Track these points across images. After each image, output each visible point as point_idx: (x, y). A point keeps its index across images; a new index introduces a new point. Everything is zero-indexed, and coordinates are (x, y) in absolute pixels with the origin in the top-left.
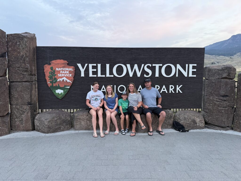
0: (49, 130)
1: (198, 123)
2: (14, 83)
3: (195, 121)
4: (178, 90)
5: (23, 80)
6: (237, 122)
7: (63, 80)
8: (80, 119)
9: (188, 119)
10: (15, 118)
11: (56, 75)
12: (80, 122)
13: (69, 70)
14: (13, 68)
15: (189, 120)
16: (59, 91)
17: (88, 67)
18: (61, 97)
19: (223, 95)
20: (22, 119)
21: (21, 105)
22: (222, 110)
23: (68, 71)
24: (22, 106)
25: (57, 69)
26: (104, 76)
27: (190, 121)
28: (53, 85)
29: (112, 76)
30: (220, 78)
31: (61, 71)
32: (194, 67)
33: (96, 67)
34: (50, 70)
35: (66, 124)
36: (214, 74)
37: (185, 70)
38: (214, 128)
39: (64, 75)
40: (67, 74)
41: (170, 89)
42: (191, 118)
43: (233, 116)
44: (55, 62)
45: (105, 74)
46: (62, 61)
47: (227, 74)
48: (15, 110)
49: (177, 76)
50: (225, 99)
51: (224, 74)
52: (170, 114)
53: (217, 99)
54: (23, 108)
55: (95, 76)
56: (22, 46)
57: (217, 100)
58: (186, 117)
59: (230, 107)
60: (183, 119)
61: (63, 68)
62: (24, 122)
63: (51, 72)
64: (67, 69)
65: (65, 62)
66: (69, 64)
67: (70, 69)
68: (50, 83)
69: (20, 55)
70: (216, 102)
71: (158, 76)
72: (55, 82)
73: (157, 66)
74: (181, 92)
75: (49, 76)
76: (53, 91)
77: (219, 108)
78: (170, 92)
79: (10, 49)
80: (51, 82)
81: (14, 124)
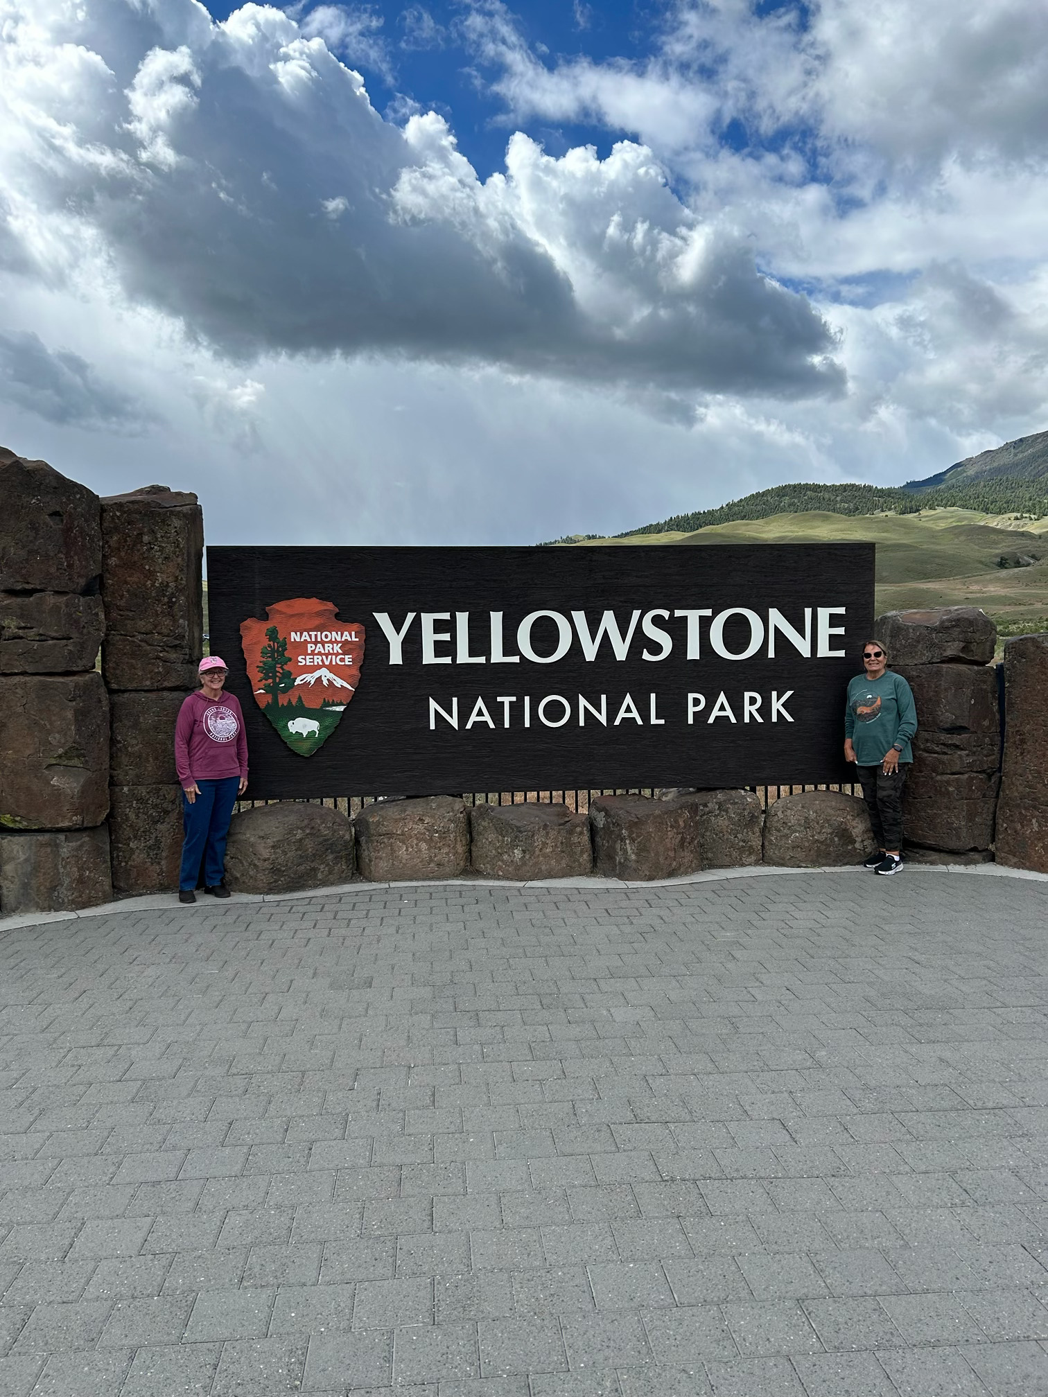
0: (276, 881)
1: (859, 839)
2: (126, 695)
3: (846, 830)
4: (778, 710)
5: (166, 684)
6: (1006, 829)
7: (319, 679)
8: (389, 835)
9: (818, 823)
10: (129, 838)
11: (290, 660)
12: (392, 849)
13: (343, 640)
14: (121, 635)
15: (822, 827)
16: (303, 726)
17: (417, 623)
18: (310, 750)
19: (948, 726)
20: (157, 841)
21: (154, 783)
22: (948, 783)
23: (337, 642)
24: (160, 786)
25: (295, 637)
26: (482, 660)
27: (829, 831)
28: (275, 700)
29: (516, 659)
30: (935, 660)
31: (309, 642)
32: (834, 621)
33: (449, 626)
34: (265, 642)
35: (336, 858)
36: (916, 647)
37: (801, 632)
38: (922, 856)
39: (322, 660)
40: (334, 657)
41: (748, 708)
42: (831, 822)
43: (992, 810)
44: (284, 610)
45: (487, 653)
46: (314, 604)
47: (962, 645)
48: (130, 807)
49: (771, 654)
50: (956, 739)
51: (949, 646)
52: (747, 807)
53: (927, 741)
54: (164, 796)
55: (448, 660)
56: (162, 549)
57: (929, 744)
58: (812, 815)
59: (977, 772)
60: (800, 825)
61: (319, 633)
62: (164, 854)
63: (270, 646)
64: (334, 635)
65: (326, 608)
66: (343, 618)
67: (346, 636)
68: (267, 692)
69: (153, 585)
70: (926, 755)
71: (697, 657)
72: (285, 690)
73: (693, 617)
74: (790, 719)
75: (261, 665)
76: (279, 726)
77: (939, 778)
78: (747, 720)
79: (113, 561)
80: (268, 689)
81: (123, 864)
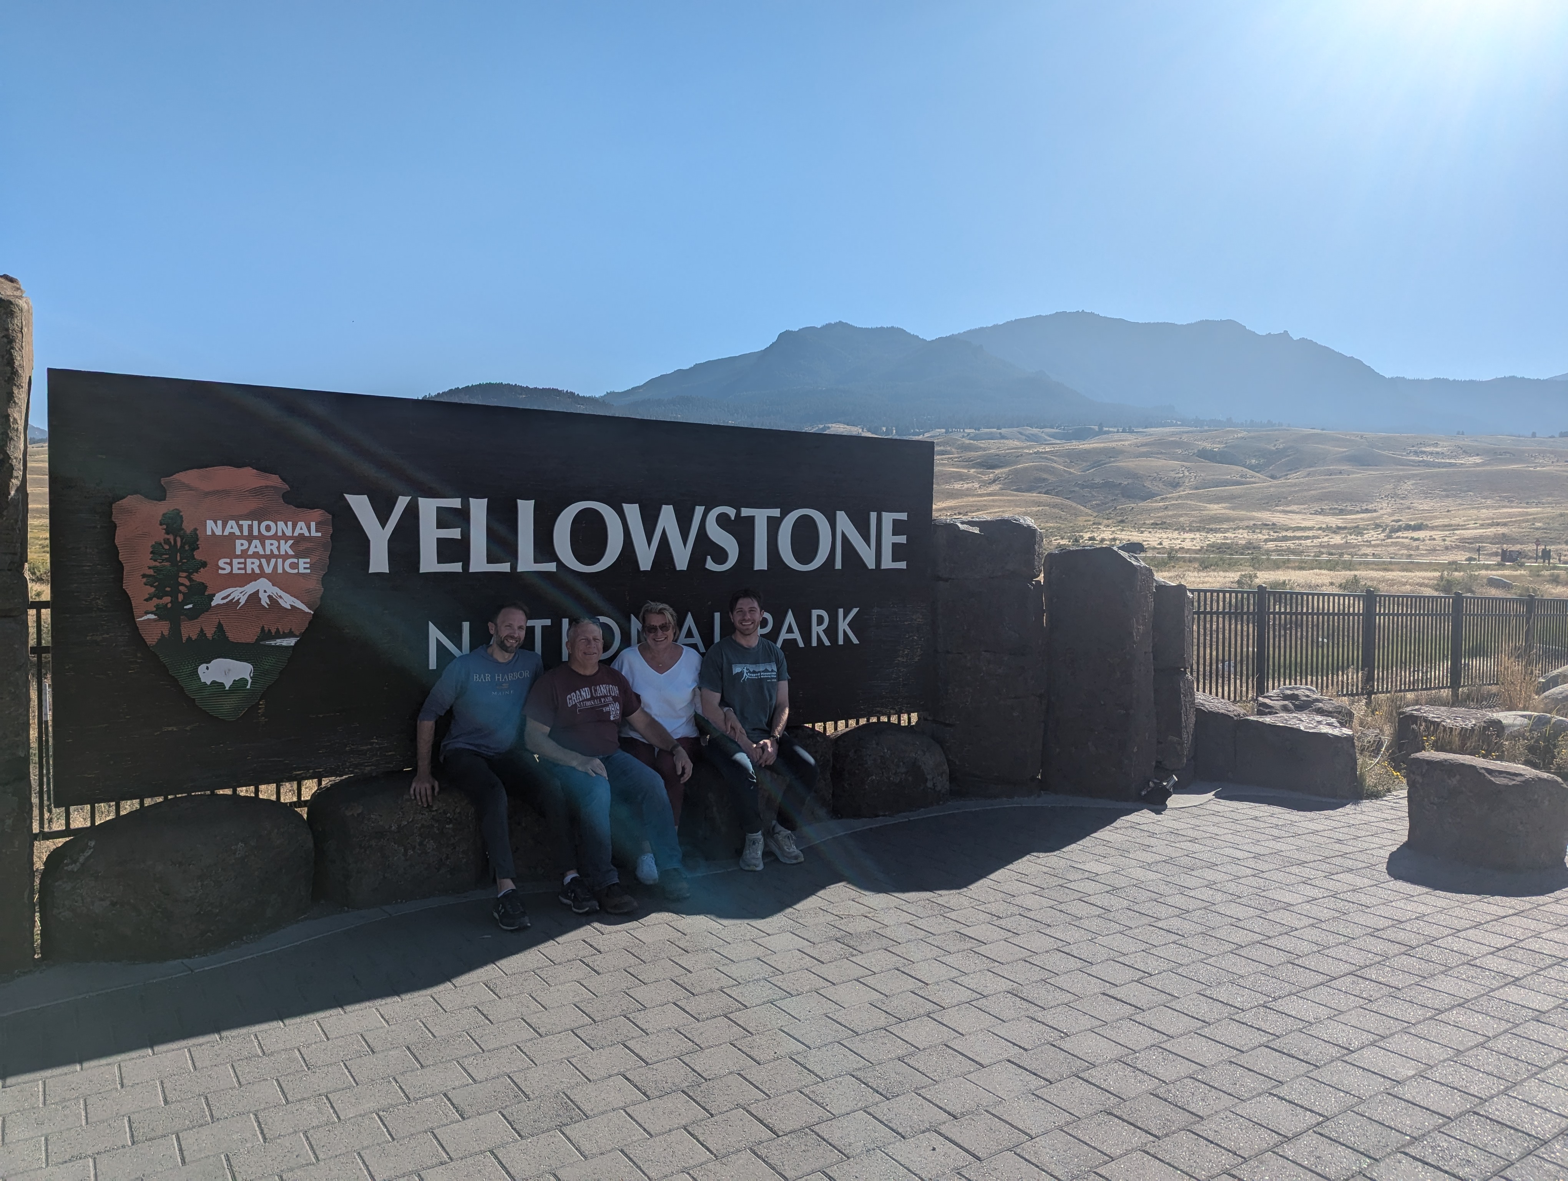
0: (203, 934)
1: (929, 777)
3: (918, 767)
4: (845, 632)
7: (254, 598)
9: (893, 762)
11: (204, 564)
13: (296, 534)
15: (898, 767)
16: (224, 672)
17: (412, 513)
18: (239, 709)
23: (285, 538)
25: (213, 528)
26: (504, 568)
30: (996, 573)
31: (239, 538)
32: (898, 528)
33: (462, 517)
34: (160, 535)
35: (292, 881)
37: (867, 539)
38: (986, 790)
39: (261, 566)
40: (280, 561)
41: (815, 629)
42: (906, 759)
43: (1042, 734)
44: (194, 482)
45: (513, 559)
46: (248, 477)
49: (838, 565)
53: (990, 662)
55: (457, 567)
57: (991, 666)
58: (887, 752)
60: (877, 766)
61: (255, 523)
64: (282, 527)
65: (269, 483)
66: (295, 500)
67: (301, 528)
68: (161, 618)
70: (988, 677)
71: (765, 567)
73: (761, 516)
74: (855, 641)
75: (151, 572)
76: (182, 674)
77: (1002, 702)
78: (814, 643)
